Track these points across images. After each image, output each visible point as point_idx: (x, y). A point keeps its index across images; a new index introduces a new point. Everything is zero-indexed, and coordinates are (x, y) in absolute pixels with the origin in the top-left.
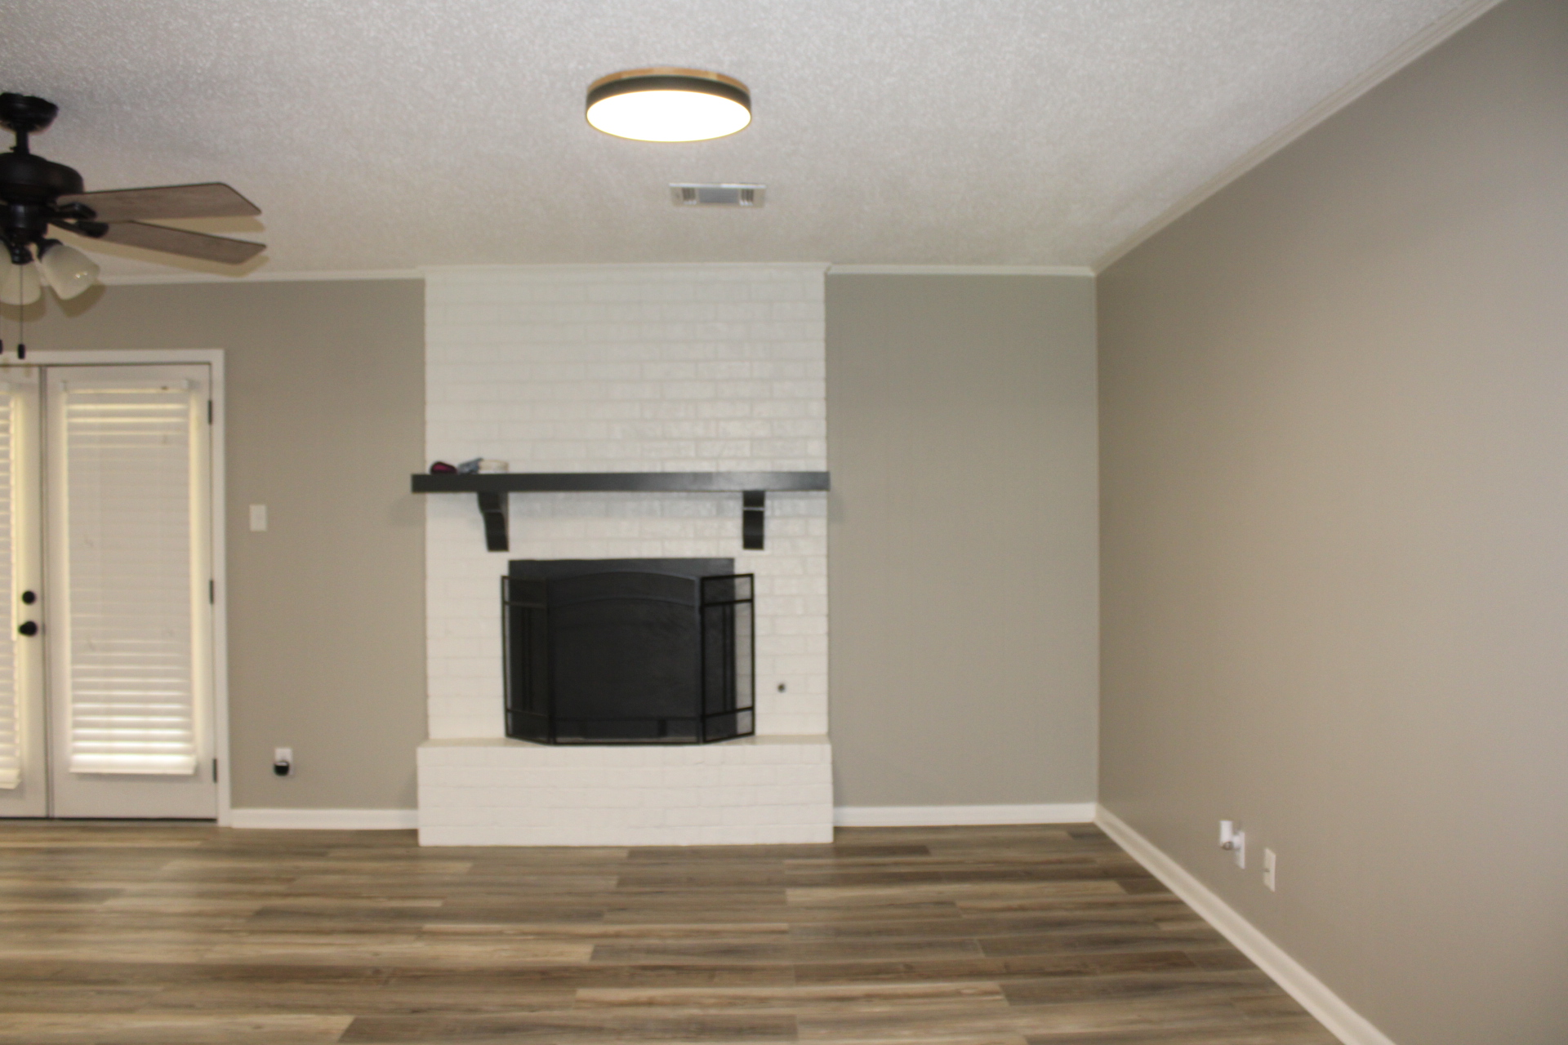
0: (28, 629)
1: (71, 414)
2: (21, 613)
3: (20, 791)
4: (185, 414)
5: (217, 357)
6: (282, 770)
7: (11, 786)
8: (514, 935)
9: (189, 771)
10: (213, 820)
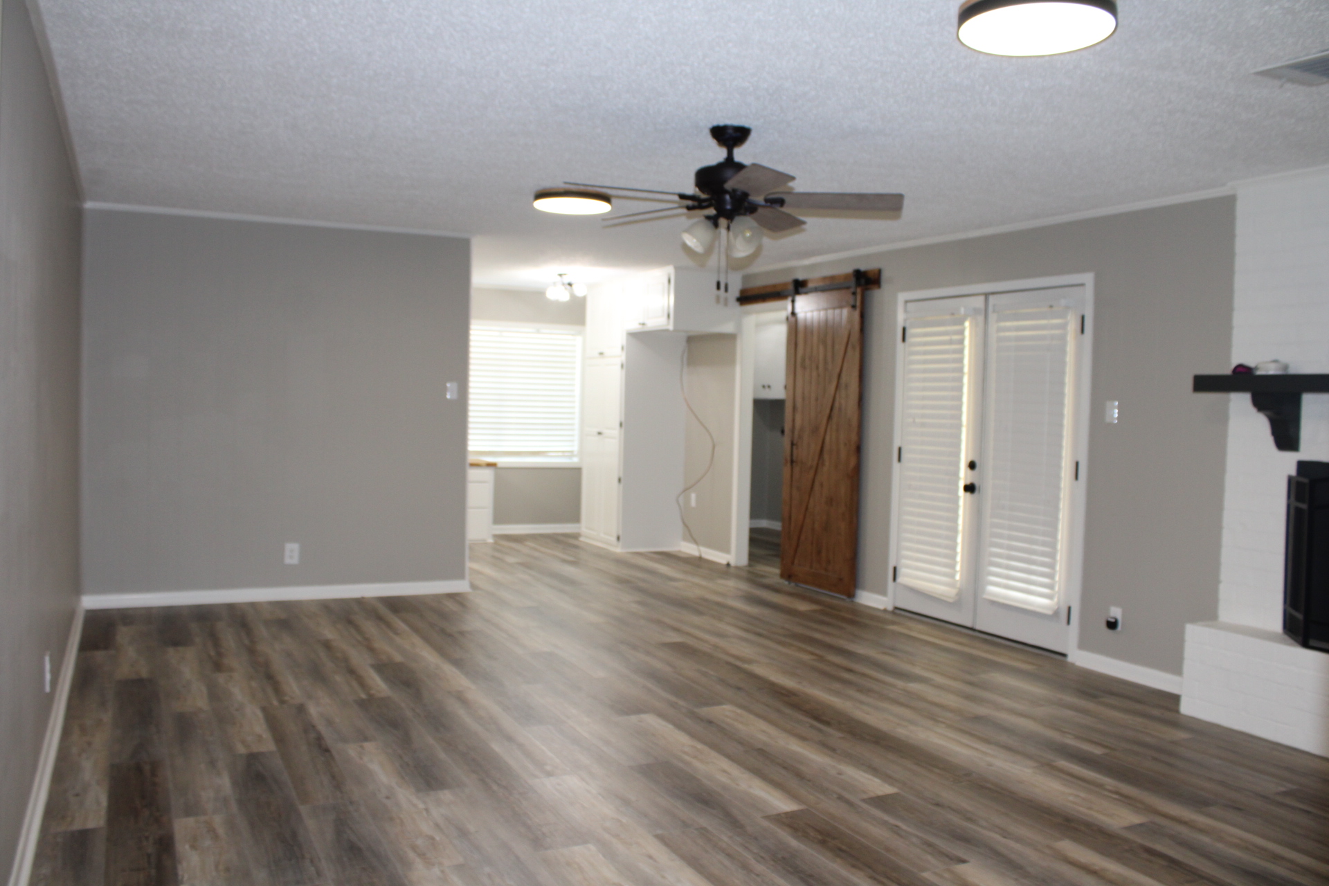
0: (970, 488)
1: (999, 330)
2: (964, 476)
3: (957, 603)
4: (1063, 327)
5: (1088, 278)
6: (1112, 625)
7: (951, 600)
8: (1111, 791)
9: (1050, 612)
10: (1064, 655)
